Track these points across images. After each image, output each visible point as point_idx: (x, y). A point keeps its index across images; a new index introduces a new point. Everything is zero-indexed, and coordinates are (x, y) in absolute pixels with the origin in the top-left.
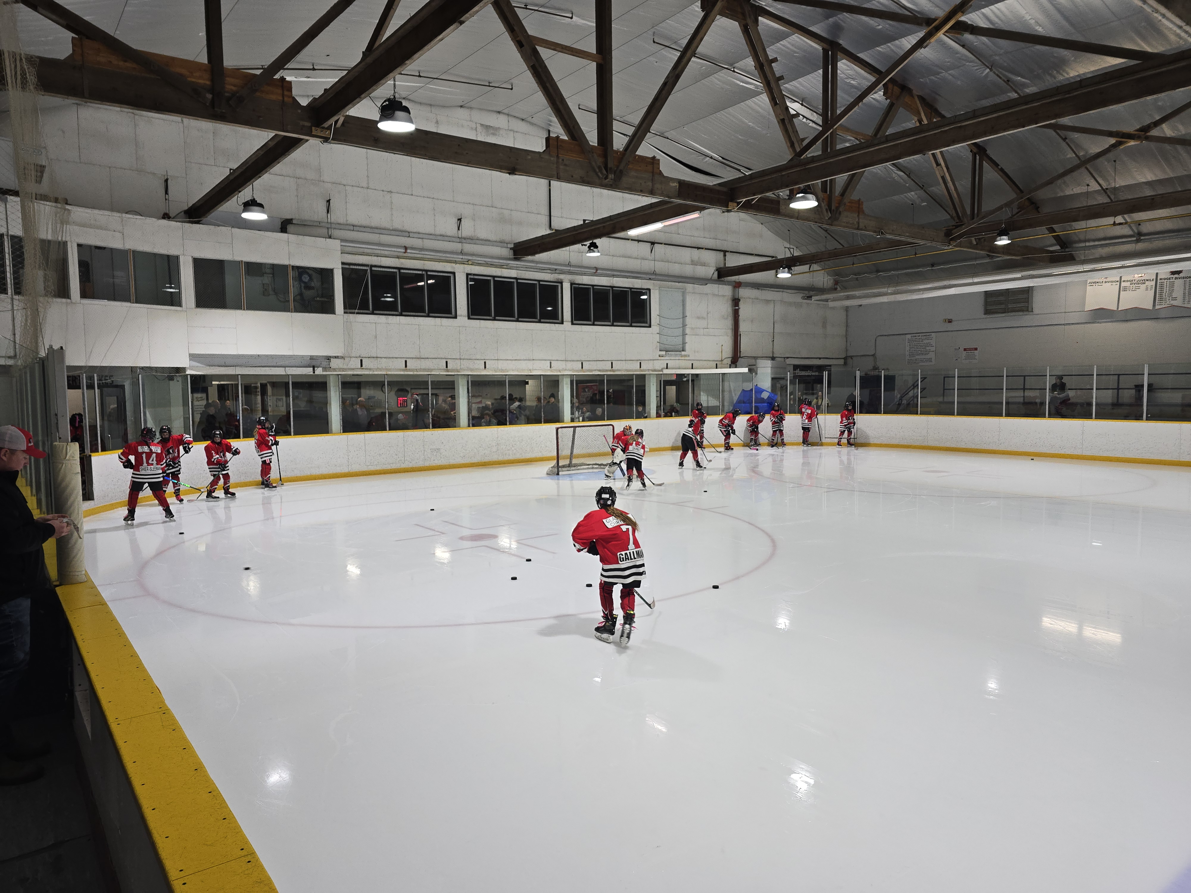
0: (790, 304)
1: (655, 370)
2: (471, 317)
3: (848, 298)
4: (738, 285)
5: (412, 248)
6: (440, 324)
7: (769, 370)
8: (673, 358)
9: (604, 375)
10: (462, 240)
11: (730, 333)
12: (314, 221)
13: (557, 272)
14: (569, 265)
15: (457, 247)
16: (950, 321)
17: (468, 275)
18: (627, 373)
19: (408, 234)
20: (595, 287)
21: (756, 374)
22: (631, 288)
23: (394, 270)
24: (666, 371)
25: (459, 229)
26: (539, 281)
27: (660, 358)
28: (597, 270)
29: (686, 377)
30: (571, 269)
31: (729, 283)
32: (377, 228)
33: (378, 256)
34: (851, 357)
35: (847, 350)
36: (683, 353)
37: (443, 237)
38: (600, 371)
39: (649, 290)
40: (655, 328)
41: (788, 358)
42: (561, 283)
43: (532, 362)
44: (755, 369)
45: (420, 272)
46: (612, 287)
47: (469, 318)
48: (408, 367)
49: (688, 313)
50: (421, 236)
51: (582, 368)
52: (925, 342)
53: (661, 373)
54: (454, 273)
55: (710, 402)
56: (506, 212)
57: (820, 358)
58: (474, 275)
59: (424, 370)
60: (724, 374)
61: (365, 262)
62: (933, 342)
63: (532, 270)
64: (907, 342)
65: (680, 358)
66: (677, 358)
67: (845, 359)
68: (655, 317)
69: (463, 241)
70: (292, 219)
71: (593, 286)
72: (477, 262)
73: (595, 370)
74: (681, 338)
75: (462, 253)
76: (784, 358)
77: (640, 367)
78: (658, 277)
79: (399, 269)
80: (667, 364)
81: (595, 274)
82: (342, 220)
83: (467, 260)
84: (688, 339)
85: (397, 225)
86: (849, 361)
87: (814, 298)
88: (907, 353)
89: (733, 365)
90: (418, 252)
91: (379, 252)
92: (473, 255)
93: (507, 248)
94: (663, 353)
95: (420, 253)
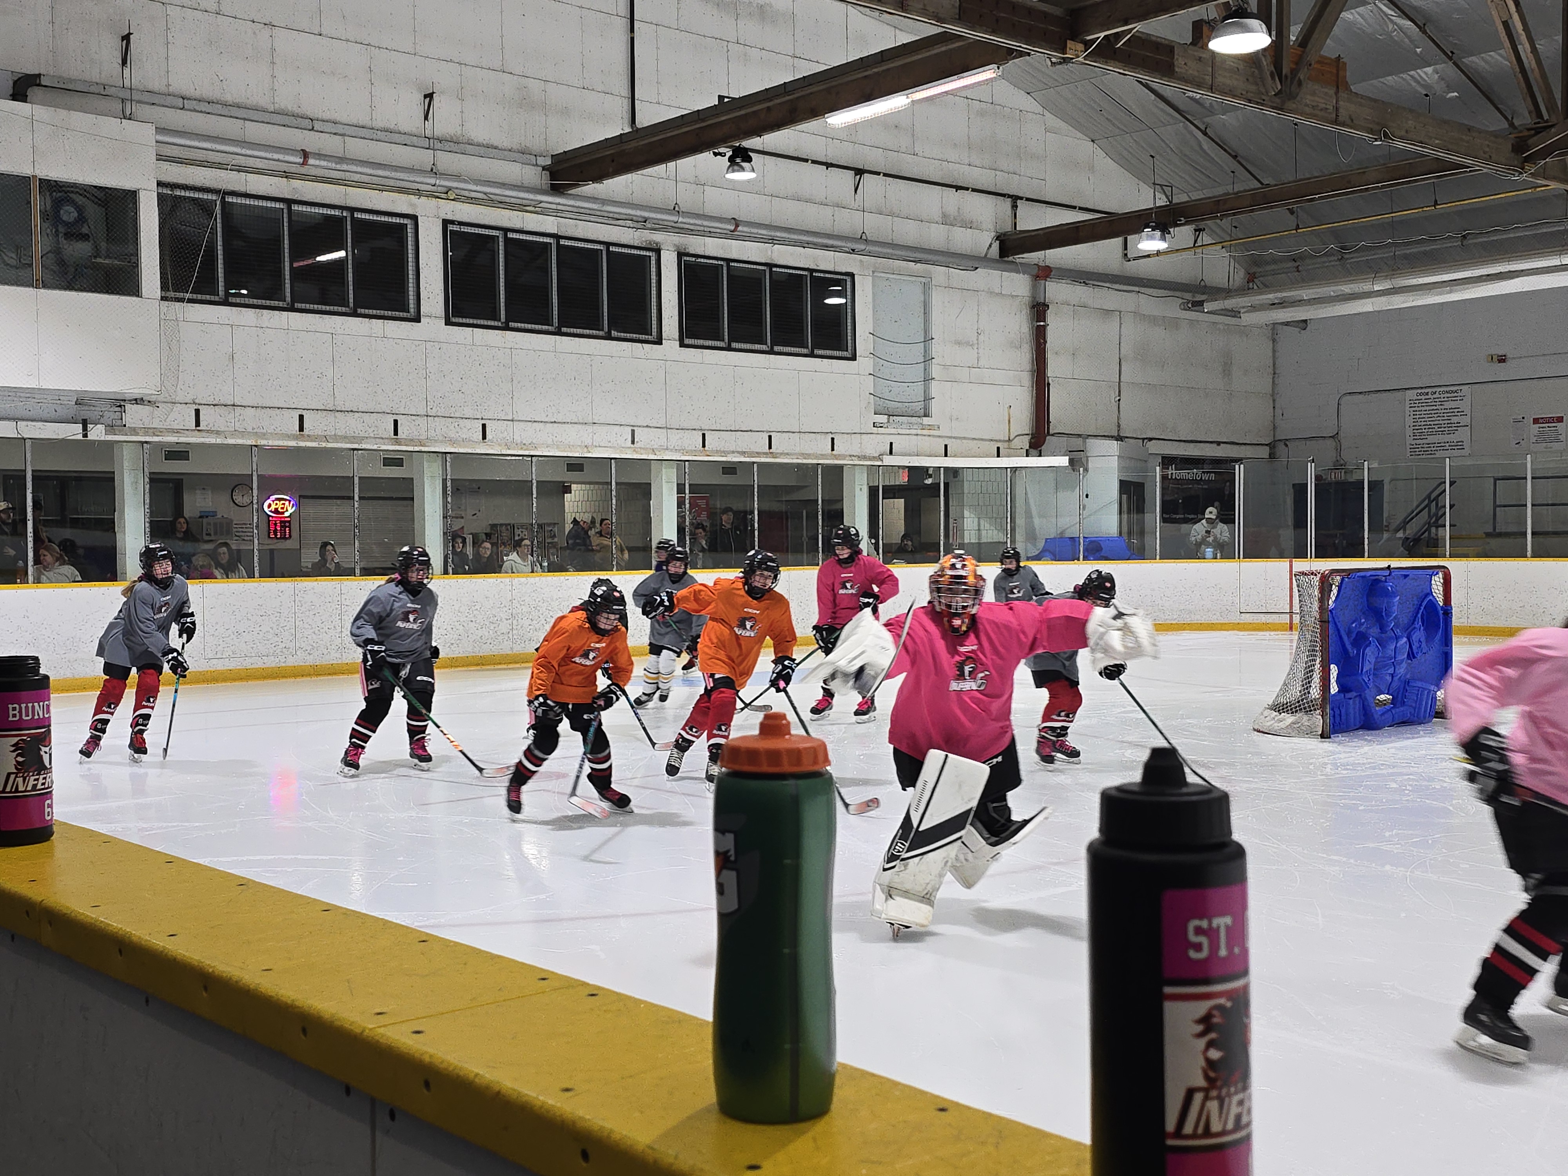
0: (1153, 320)
1: (865, 458)
2: (454, 320)
3: (1282, 304)
4: (1043, 273)
5: (320, 156)
6: (381, 332)
7: (1114, 462)
8: (903, 432)
9: (754, 463)
10: (434, 142)
11: (1026, 380)
12: (91, 83)
13: (648, 225)
14: (675, 210)
15: (424, 158)
16: (1502, 360)
17: (446, 223)
18: (805, 461)
19: (311, 123)
20: (732, 264)
21: (1086, 470)
22: (811, 271)
23: (278, 205)
24: (888, 460)
25: (426, 118)
26: (608, 244)
27: (875, 430)
28: (737, 226)
29: (930, 476)
30: (681, 220)
31: (1023, 268)
32: (238, 106)
33: (240, 169)
34: (1285, 442)
35: (1275, 428)
36: (926, 420)
37: (389, 135)
38: (743, 453)
39: (852, 275)
40: (864, 363)
41: (1150, 439)
42: (658, 251)
43: (590, 428)
44: (1084, 460)
45: (337, 213)
46: (770, 266)
47: (448, 323)
48: (306, 432)
49: (935, 332)
50: (340, 129)
51: (704, 446)
52: (1448, 405)
53: (879, 463)
54: (414, 218)
55: (984, 533)
56: (535, 86)
57: (1219, 443)
58: (461, 224)
59: (345, 438)
60: (1014, 470)
61: (208, 184)
62: (1465, 405)
63: (592, 218)
64: (1407, 408)
65: (919, 432)
66: (914, 432)
67: (1272, 446)
68: (863, 341)
69: (438, 145)
70: (39, 75)
71: (728, 261)
72: (466, 193)
73: (733, 452)
74: (920, 387)
75: (433, 172)
76: (1143, 439)
77: (833, 449)
78: (870, 248)
79: (289, 202)
80: (891, 444)
81: (732, 235)
82: (156, 84)
83: (444, 190)
84: (935, 388)
85: (285, 102)
86: (1281, 448)
87: (1207, 307)
88: (1409, 432)
89: (1032, 451)
90: (334, 165)
91: (242, 161)
92: (457, 177)
93: (537, 165)
94: (883, 419)
95: (338, 167)
